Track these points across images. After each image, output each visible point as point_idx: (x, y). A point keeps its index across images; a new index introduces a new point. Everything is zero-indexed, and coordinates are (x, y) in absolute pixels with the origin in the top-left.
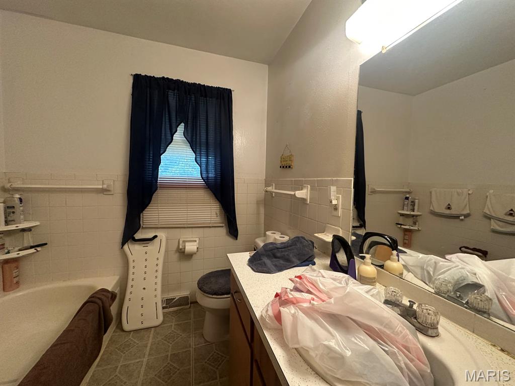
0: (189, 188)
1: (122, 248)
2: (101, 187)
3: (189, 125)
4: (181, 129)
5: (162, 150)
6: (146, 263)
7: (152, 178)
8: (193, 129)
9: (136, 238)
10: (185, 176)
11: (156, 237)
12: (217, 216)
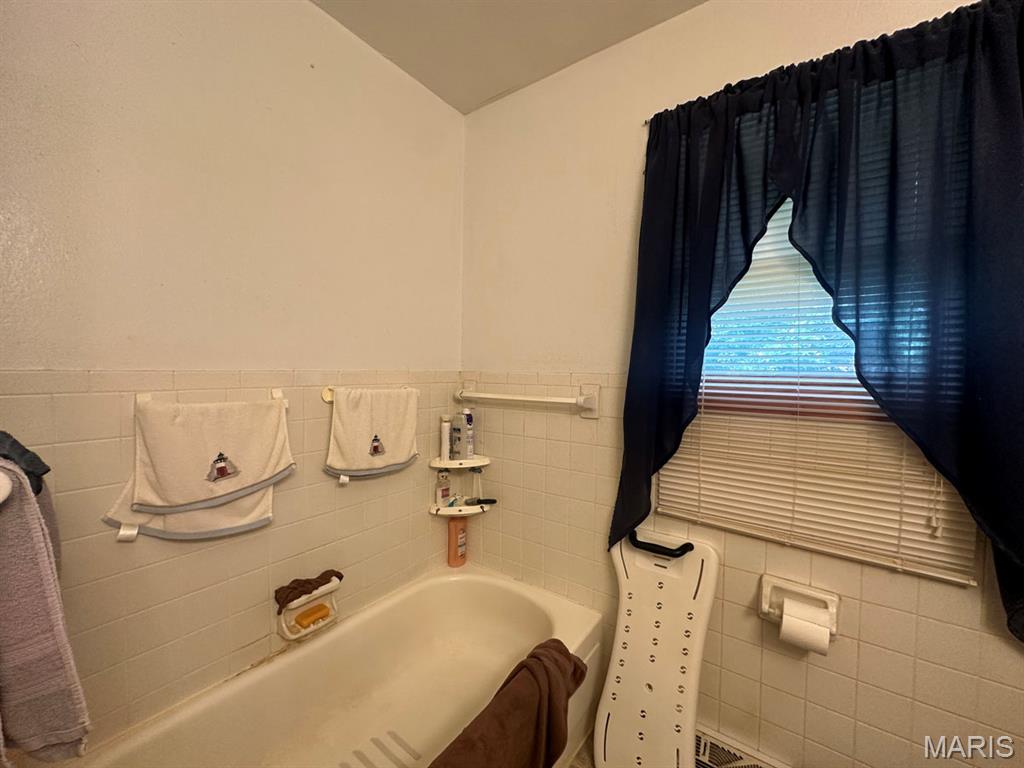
0: (802, 414)
1: (609, 550)
2: (573, 401)
3: (810, 203)
4: (781, 221)
5: (713, 299)
6: (657, 633)
7: (683, 381)
8: (829, 211)
9: (640, 538)
10: (790, 376)
11: (687, 548)
12: (933, 536)
